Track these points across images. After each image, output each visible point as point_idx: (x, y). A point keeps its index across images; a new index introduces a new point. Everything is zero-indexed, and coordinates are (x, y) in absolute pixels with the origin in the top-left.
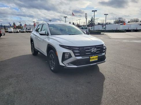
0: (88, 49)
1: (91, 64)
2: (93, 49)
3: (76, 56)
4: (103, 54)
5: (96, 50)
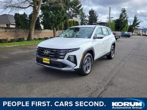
4: (59, 60)
5: (48, 52)
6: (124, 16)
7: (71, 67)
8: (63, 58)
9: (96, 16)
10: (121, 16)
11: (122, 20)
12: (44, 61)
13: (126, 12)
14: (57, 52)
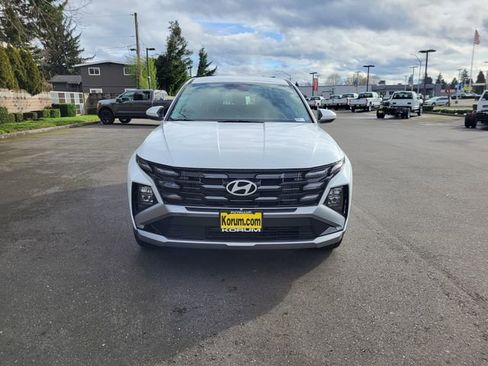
0: (218, 181)
1: (229, 244)
2: (237, 182)
3: (167, 201)
4: (302, 211)
5: (253, 188)
6: (180, 47)
7: (338, 229)
8: (315, 202)
9: (74, 35)
10: (171, 46)
11: (175, 58)
12: (224, 228)
13: (182, 36)
14: (292, 179)
